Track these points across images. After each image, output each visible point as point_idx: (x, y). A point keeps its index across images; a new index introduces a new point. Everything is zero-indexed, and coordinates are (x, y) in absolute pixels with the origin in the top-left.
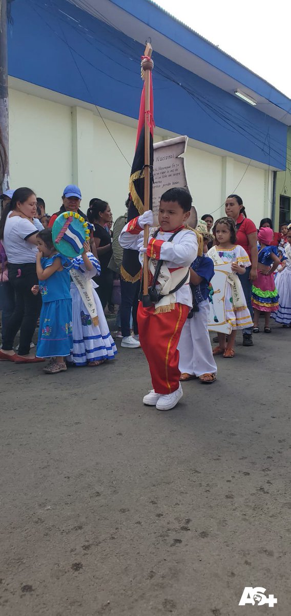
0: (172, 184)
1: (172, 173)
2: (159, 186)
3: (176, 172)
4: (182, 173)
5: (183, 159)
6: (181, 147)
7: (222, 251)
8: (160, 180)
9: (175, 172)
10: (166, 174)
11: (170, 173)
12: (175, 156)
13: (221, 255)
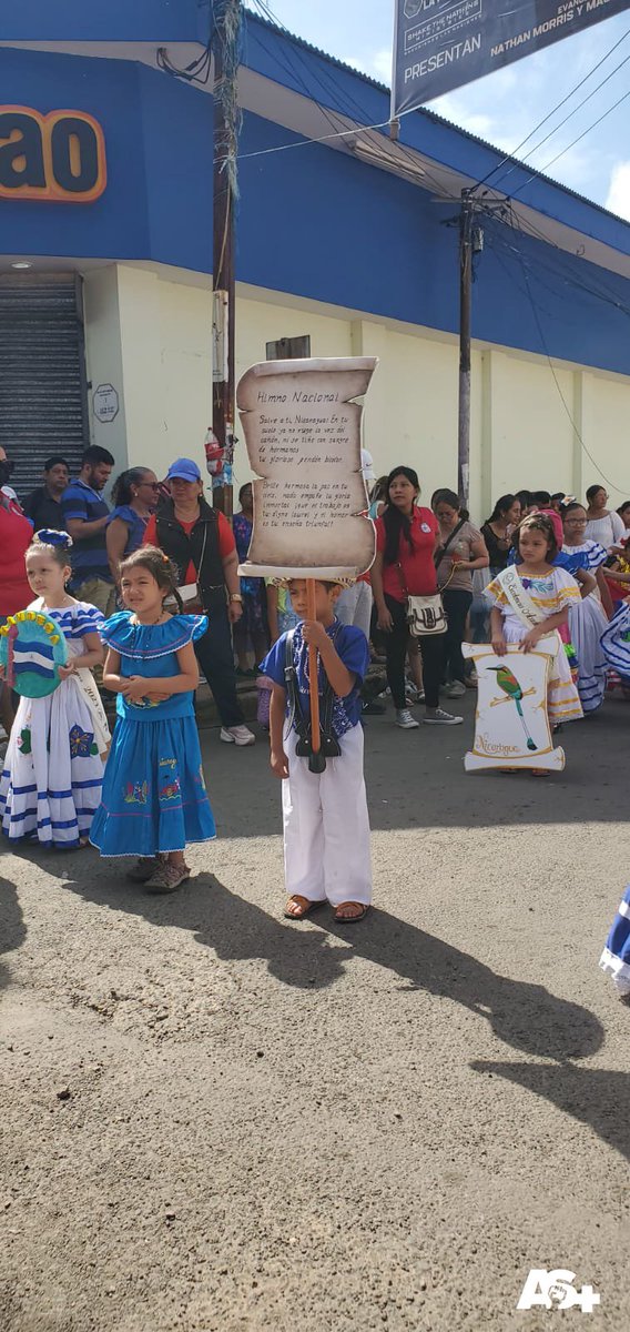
0: (323, 460)
1: (327, 436)
2: (291, 460)
3: (340, 436)
4: (352, 440)
5: (360, 408)
6: (359, 381)
7: (528, 578)
8: (294, 445)
9: (336, 435)
10: (313, 435)
11: (323, 435)
12: (341, 399)
13: (527, 584)
